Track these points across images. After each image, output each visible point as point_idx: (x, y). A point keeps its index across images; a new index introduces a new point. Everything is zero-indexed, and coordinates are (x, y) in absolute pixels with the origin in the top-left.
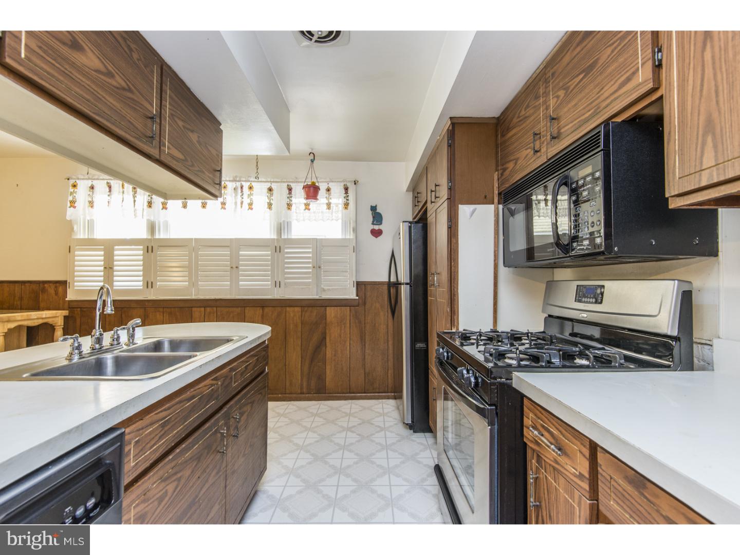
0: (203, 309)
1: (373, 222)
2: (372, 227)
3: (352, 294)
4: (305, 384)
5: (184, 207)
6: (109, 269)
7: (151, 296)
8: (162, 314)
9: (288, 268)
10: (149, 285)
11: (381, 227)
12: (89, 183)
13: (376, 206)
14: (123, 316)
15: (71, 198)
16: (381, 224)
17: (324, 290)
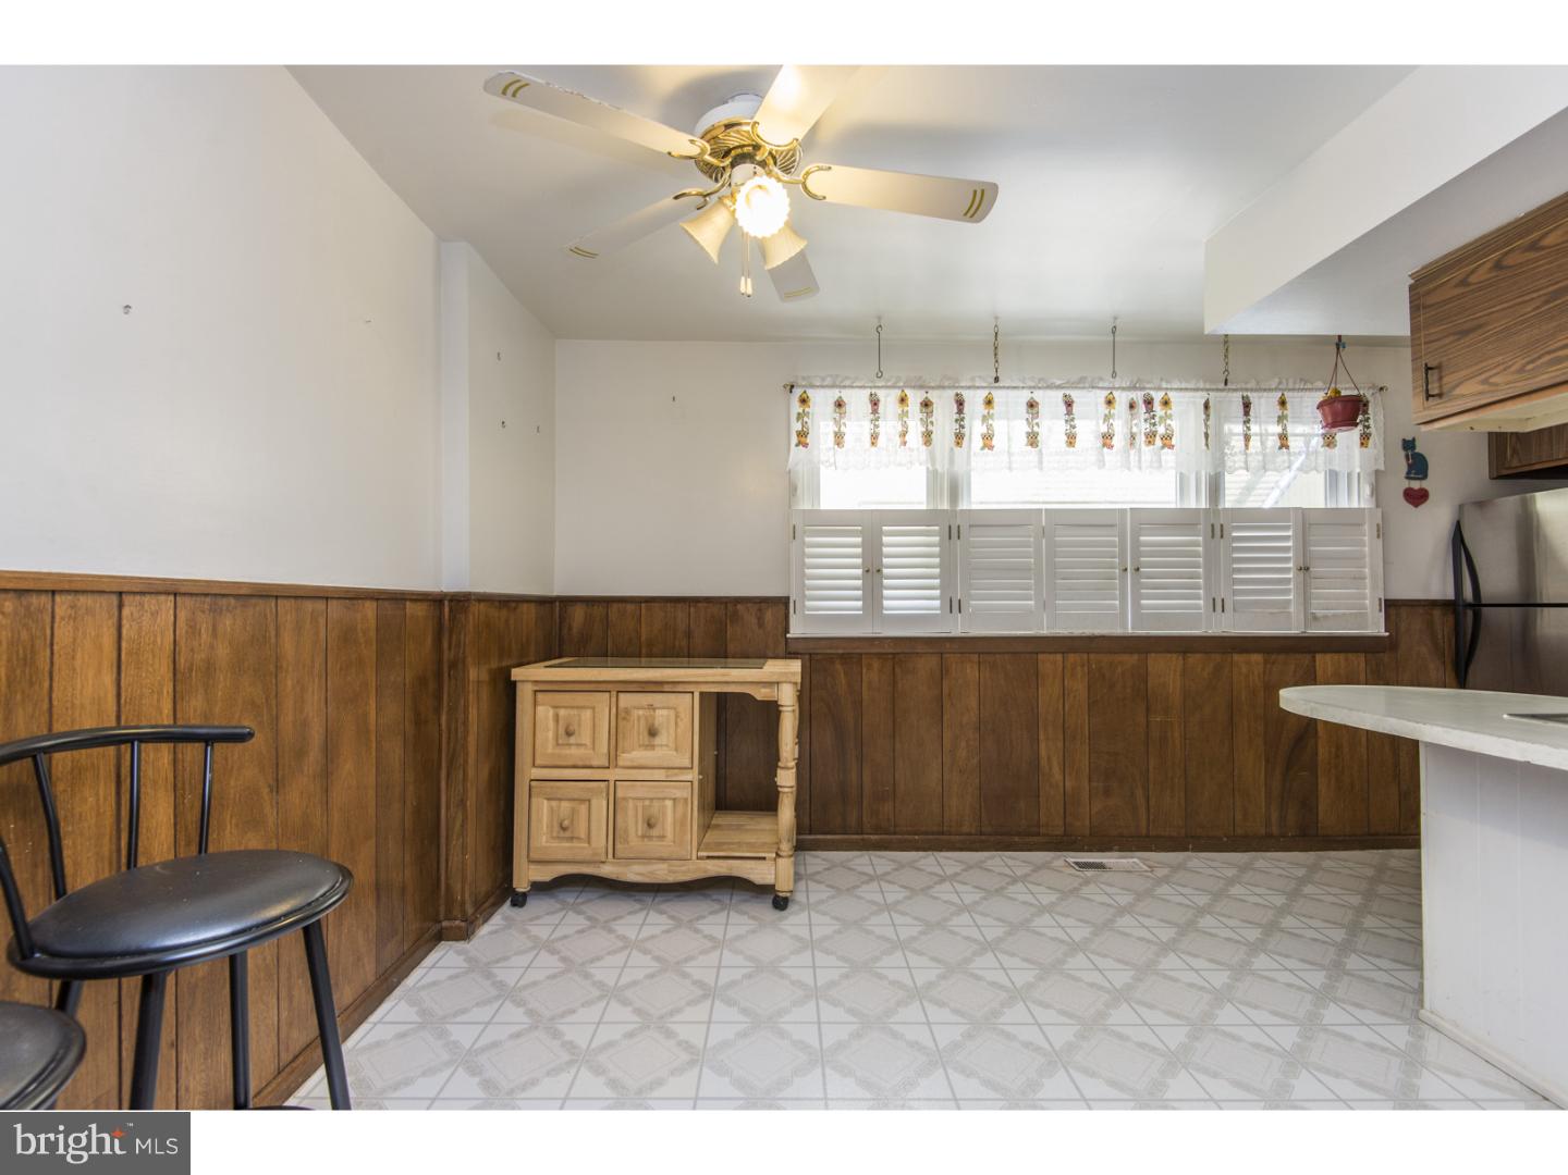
0: (1059, 657)
1: (1408, 473)
2: (1406, 484)
3: (1376, 627)
4: (1275, 816)
5: (1031, 445)
6: (873, 572)
7: (958, 628)
8: (976, 667)
9: (1240, 571)
10: (953, 605)
11: (1425, 484)
12: (834, 394)
13: (1414, 440)
14: (898, 670)
15: (797, 426)
16: (1425, 477)
17: (1315, 618)
